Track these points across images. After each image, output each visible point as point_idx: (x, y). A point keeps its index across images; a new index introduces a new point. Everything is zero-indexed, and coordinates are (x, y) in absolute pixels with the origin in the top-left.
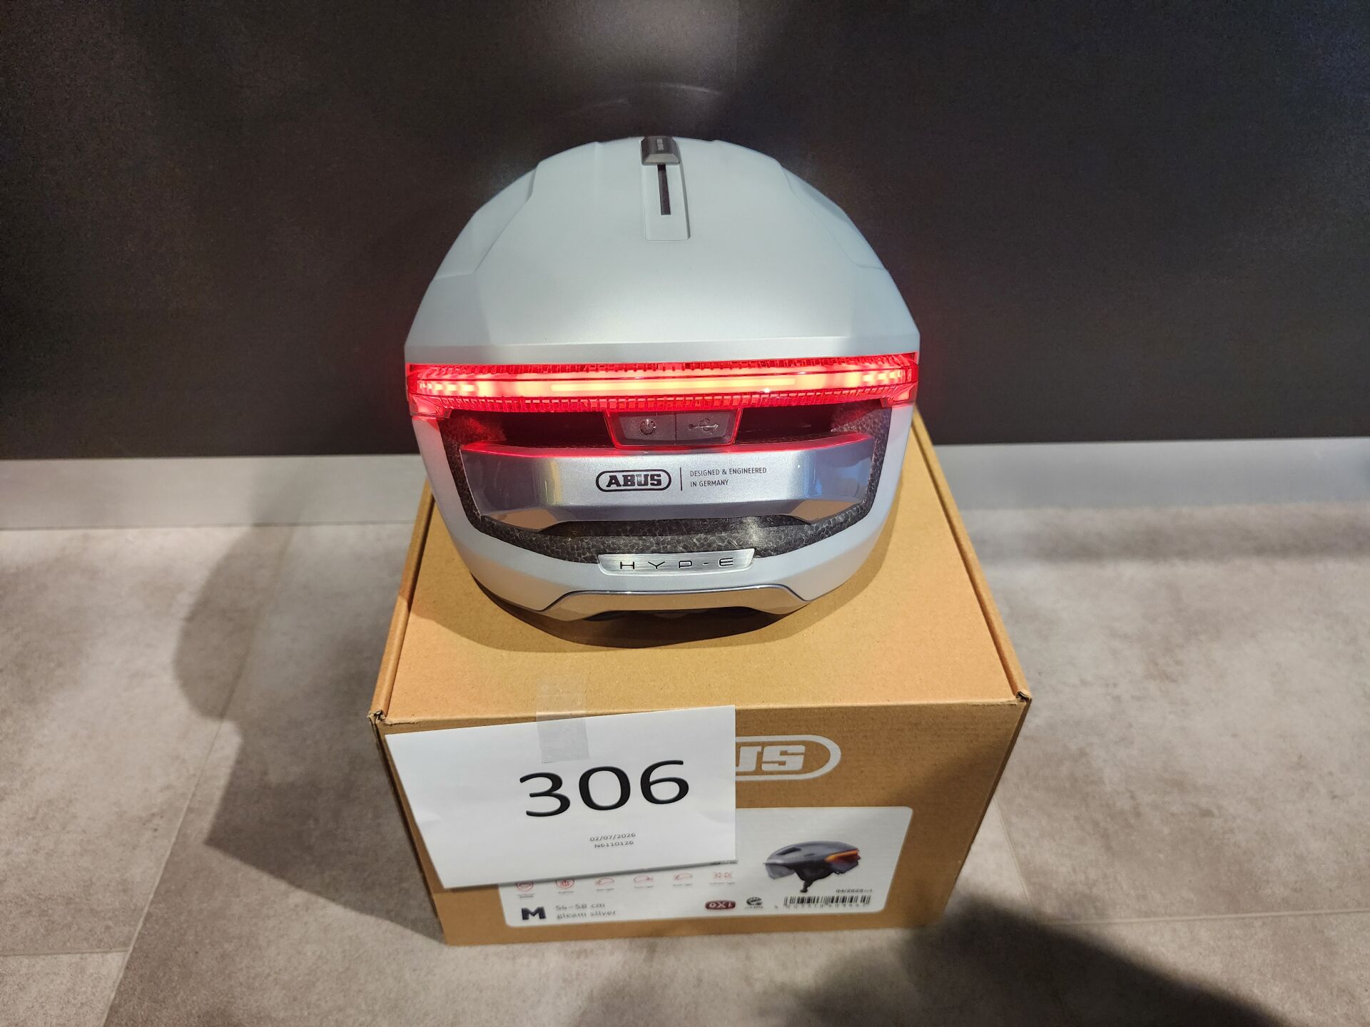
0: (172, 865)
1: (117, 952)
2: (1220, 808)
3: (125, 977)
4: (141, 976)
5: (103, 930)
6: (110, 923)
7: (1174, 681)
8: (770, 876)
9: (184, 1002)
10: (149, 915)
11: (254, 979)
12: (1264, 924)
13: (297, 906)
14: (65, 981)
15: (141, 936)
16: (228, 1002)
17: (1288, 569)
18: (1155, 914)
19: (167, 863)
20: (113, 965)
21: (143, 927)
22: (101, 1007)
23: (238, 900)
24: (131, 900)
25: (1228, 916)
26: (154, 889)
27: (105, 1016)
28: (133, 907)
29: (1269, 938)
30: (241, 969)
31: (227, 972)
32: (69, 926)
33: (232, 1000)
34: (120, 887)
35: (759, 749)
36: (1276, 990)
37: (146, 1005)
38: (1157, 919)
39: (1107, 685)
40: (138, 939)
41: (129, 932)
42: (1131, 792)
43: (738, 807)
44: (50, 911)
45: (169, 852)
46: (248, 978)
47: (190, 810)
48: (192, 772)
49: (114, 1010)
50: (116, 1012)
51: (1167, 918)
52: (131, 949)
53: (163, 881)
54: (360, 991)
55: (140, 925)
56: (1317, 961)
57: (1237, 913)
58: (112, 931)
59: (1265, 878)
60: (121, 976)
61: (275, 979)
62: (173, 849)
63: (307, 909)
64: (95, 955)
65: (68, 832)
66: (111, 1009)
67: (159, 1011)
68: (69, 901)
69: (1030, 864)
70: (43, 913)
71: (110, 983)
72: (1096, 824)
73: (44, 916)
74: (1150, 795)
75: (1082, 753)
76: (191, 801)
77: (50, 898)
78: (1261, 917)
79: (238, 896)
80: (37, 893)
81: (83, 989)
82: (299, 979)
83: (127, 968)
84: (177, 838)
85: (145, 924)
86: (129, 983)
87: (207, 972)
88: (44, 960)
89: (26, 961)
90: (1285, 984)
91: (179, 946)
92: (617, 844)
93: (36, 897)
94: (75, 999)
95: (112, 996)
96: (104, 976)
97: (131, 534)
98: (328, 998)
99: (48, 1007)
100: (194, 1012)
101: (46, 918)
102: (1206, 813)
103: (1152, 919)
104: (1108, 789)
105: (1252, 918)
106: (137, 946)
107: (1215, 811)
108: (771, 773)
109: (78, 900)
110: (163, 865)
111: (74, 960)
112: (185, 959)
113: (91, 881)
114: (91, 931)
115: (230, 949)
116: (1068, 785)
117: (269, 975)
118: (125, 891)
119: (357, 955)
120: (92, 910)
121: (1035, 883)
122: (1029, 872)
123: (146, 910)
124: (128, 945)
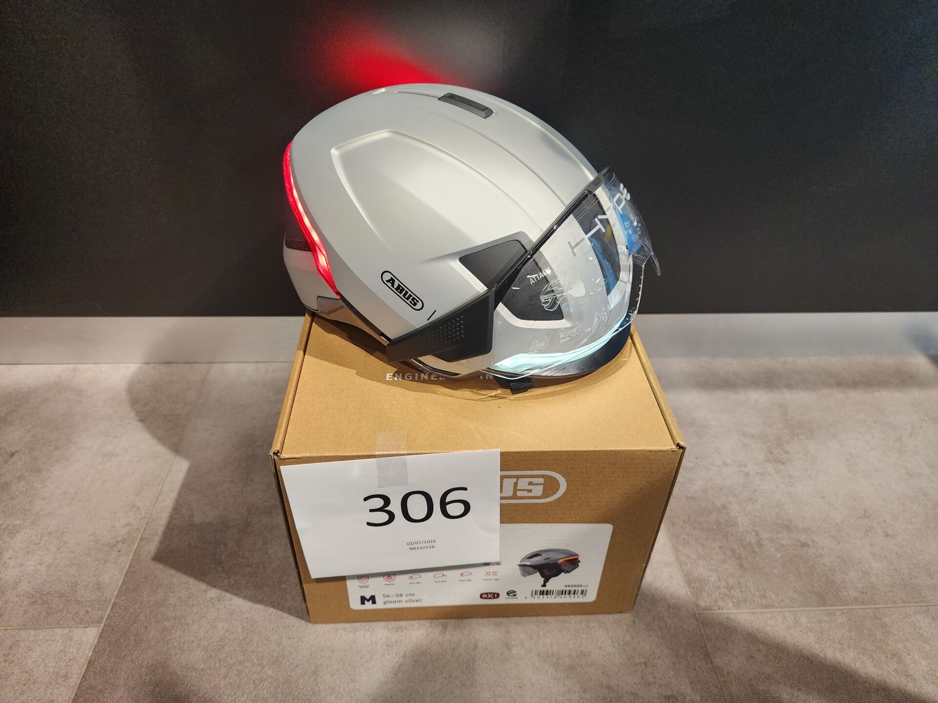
0: (131, 573)
1: (93, 627)
2: (813, 541)
3: (98, 643)
4: (110, 642)
5: (84, 613)
6: (89, 609)
7: (783, 464)
8: (522, 574)
9: (137, 658)
10: (115, 604)
11: (184, 644)
12: (842, 613)
13: (212, 599)
14: (59, 645)
15: (109, 617)
16: (167, 658)
17: (856, 395)
18: (772, 607)
19: (127, 572)
20: (90, 635)
21: (110, 611)
22: (83, 662)
23: (173, 595)
24: (103, 595)
25: (820, 608)
26: (118, 588)
27: (85, 667)
28: (104, 599)
29: (846, 623)
30: (176, 638)
31: (166, 639)
32: (61, 611)
33: (170, 657)
34: (96, 587)
35: (515, 480)
36: (851, 654)
37: (112, 660)
38: (772, 610)
39: (740, 466)
40: (107, 619)
41: (101, 615)
42: (756, 531)
43: (501, 522)
44: (49, 601)
45: (128, 566)
46: (180, 643)
47: (142, 539)
48: (143, 516)
49: (90, 663)
50: (93, 664)
51: (780, 610)
52: (103, 625)
53: (124, 583)
54: (253, 651)
56: (877, 636)
57: (825, 606)
58: (90, 614)
59: (843, 585)
60: (96, 642)
61: (198, 644)
62: (131, 563)
63: (219, 601)
64: (78, 629)
65: (62, 553)
66: (89, 662)
67: (121, 664)
68: (62, 595)
69: (690, 575)
70: (45, 602)
71: (89, 646)
72: (733, 551)
73: (45, 604)
74: (769, 533)
75: (724, 507)
76: (143, 533)
77: (49, 594)
78: (841, 610)
79: (174, 592)
80: (40, 590)
81: (71, 650)
82: (214, 644)
83: (100, 637)
84: (134, 556)
85: (112, 610)
86: (102, 646)
87: (153, 640)
88: (45, 632)
89: (33, 632)
90: (856, 651)
91: (134, 623)
92: (424, 548)
93: (40, 593)
94: (65, 656)
95: (90, 655)
96: (85, 642)
97: (104, 367)
98: (232, 657)
99: (47, 661)
100: (144, 664)
101: (47, 606)
102: (805, 545)
103: (770, 610)
104: (741, 529)
105: (834, 610)
106: (106, 624)
107: (810, 543)
108: (523, 498)
109: (67, 594)
110: (124, 573)
111: (65, 632)
112: (138, 631)
113: (77, 583)
114: (76, 614)
115: (168, 625)
116: (715, 527)
117: (193, 641)
118: (99, 589)
119: (252, 629)
120: (77, 601)
121: (693, 587)
122: (690, 580)
123: (112, 601)
124: (101, 623)
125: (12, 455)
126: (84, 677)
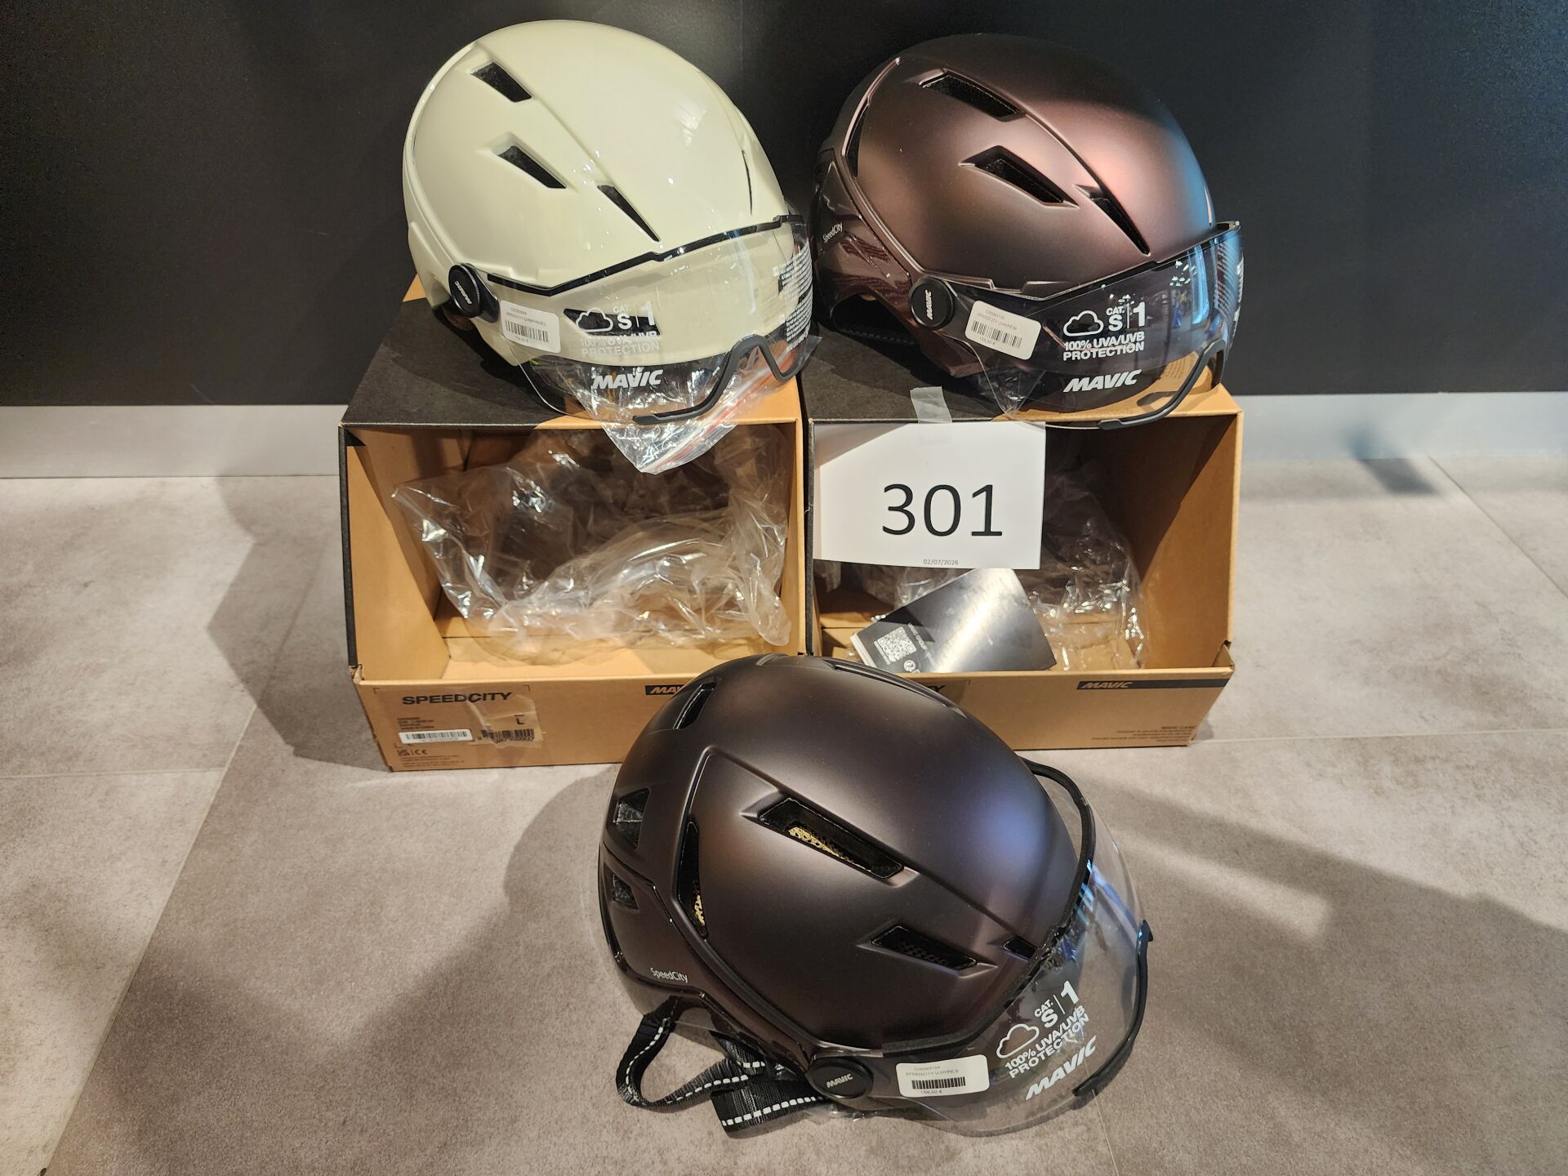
1: (214, 771)
3: (222, 786)
4: (236, 786)
5: (200, 757)
6: (207, 752)
10: (240, 747)
14: (170, 790)
15: (234, 761)
20: (213, 779)
21: (236, 754)
23: (317, 737)
24: (225, 737)
26: (244, 730)
27: (207, 811)
28: (225, 741)
31: (310, 782)
32: (171, 754)
33: (316, 800)
34: (214, 729)
36: (1184, 790)
37: (241, 804)
40: (232, 762)
41: (224, 759)
44: (153, 745)
49: (214, 808)
50: (216, 809)
52: (226, 769)
53: (251, 724)
55: (233, 754)
58: (209, 757)
60: (218, 786)
64: (194, 773)
65: (165, 693)
67: (253, 808)
68: (169, 738)
70: (147, 746)
71: (210, 791)
73: (148, 748)
77: (152, 737)
79: (318, 733)
80: (141, 733)
81: (187, 795)
83: (223, 781)
86: (226, 790)
87: (292, 783)
88: (151, 776)
89: (135, 777)
90: (1191, 786)
91: (267, 766)
93: (139, 736)
94: (179, 801)
95: (212, 799)
96: (204, 786)
99: (156, 807)
100: (282, 807)
101: (151, 749)
106: (231, 768)
109: (177, 737)
111: (177, 776)
113: (188, 725)
118: (219, 731)
120: (190, 744)
123: (238, 743)
124: (223, 766)
125: (86, 585)
126: (205, 821)
